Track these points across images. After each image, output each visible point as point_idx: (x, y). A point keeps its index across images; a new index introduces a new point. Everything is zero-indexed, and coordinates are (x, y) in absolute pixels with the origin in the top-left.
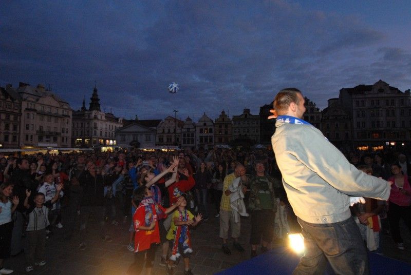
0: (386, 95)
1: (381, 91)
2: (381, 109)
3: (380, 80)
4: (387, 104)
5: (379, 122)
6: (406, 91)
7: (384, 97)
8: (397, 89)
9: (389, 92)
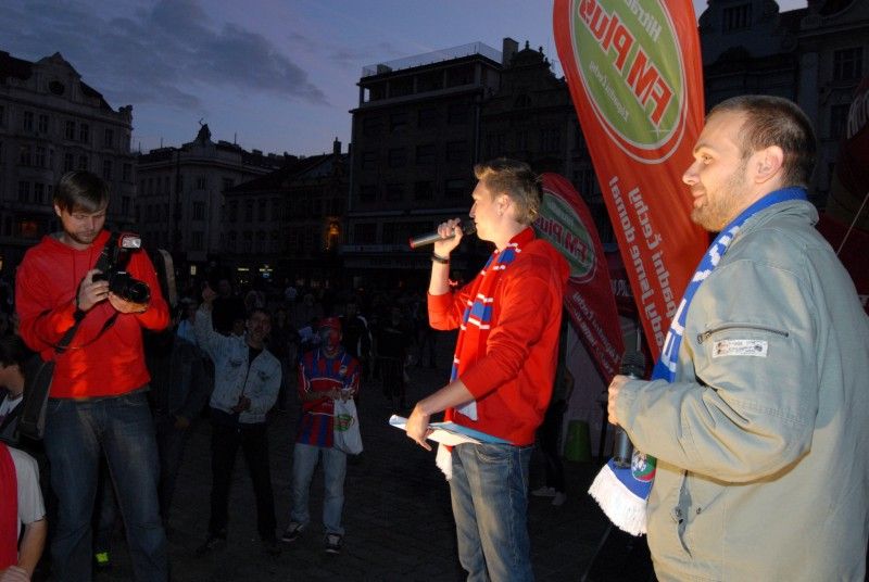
0: (68, 106)
1: (57, 88)
2: (51, 147)
3: (58, 55)
4: (71, 136)
5: (42, 186)
6: (121, 109)
7: (64, 112)
8: (99, 96)
9: (79, 98)
